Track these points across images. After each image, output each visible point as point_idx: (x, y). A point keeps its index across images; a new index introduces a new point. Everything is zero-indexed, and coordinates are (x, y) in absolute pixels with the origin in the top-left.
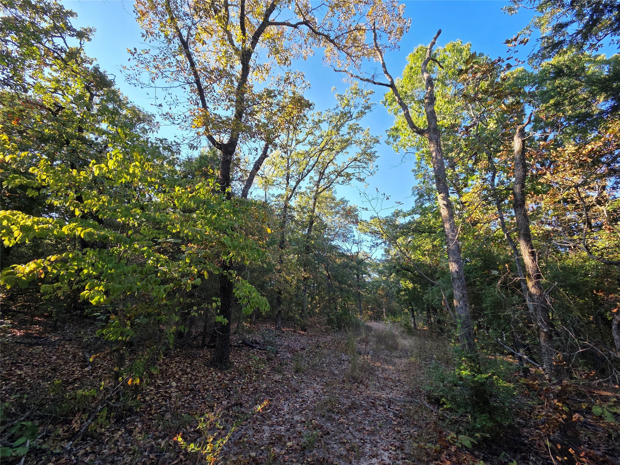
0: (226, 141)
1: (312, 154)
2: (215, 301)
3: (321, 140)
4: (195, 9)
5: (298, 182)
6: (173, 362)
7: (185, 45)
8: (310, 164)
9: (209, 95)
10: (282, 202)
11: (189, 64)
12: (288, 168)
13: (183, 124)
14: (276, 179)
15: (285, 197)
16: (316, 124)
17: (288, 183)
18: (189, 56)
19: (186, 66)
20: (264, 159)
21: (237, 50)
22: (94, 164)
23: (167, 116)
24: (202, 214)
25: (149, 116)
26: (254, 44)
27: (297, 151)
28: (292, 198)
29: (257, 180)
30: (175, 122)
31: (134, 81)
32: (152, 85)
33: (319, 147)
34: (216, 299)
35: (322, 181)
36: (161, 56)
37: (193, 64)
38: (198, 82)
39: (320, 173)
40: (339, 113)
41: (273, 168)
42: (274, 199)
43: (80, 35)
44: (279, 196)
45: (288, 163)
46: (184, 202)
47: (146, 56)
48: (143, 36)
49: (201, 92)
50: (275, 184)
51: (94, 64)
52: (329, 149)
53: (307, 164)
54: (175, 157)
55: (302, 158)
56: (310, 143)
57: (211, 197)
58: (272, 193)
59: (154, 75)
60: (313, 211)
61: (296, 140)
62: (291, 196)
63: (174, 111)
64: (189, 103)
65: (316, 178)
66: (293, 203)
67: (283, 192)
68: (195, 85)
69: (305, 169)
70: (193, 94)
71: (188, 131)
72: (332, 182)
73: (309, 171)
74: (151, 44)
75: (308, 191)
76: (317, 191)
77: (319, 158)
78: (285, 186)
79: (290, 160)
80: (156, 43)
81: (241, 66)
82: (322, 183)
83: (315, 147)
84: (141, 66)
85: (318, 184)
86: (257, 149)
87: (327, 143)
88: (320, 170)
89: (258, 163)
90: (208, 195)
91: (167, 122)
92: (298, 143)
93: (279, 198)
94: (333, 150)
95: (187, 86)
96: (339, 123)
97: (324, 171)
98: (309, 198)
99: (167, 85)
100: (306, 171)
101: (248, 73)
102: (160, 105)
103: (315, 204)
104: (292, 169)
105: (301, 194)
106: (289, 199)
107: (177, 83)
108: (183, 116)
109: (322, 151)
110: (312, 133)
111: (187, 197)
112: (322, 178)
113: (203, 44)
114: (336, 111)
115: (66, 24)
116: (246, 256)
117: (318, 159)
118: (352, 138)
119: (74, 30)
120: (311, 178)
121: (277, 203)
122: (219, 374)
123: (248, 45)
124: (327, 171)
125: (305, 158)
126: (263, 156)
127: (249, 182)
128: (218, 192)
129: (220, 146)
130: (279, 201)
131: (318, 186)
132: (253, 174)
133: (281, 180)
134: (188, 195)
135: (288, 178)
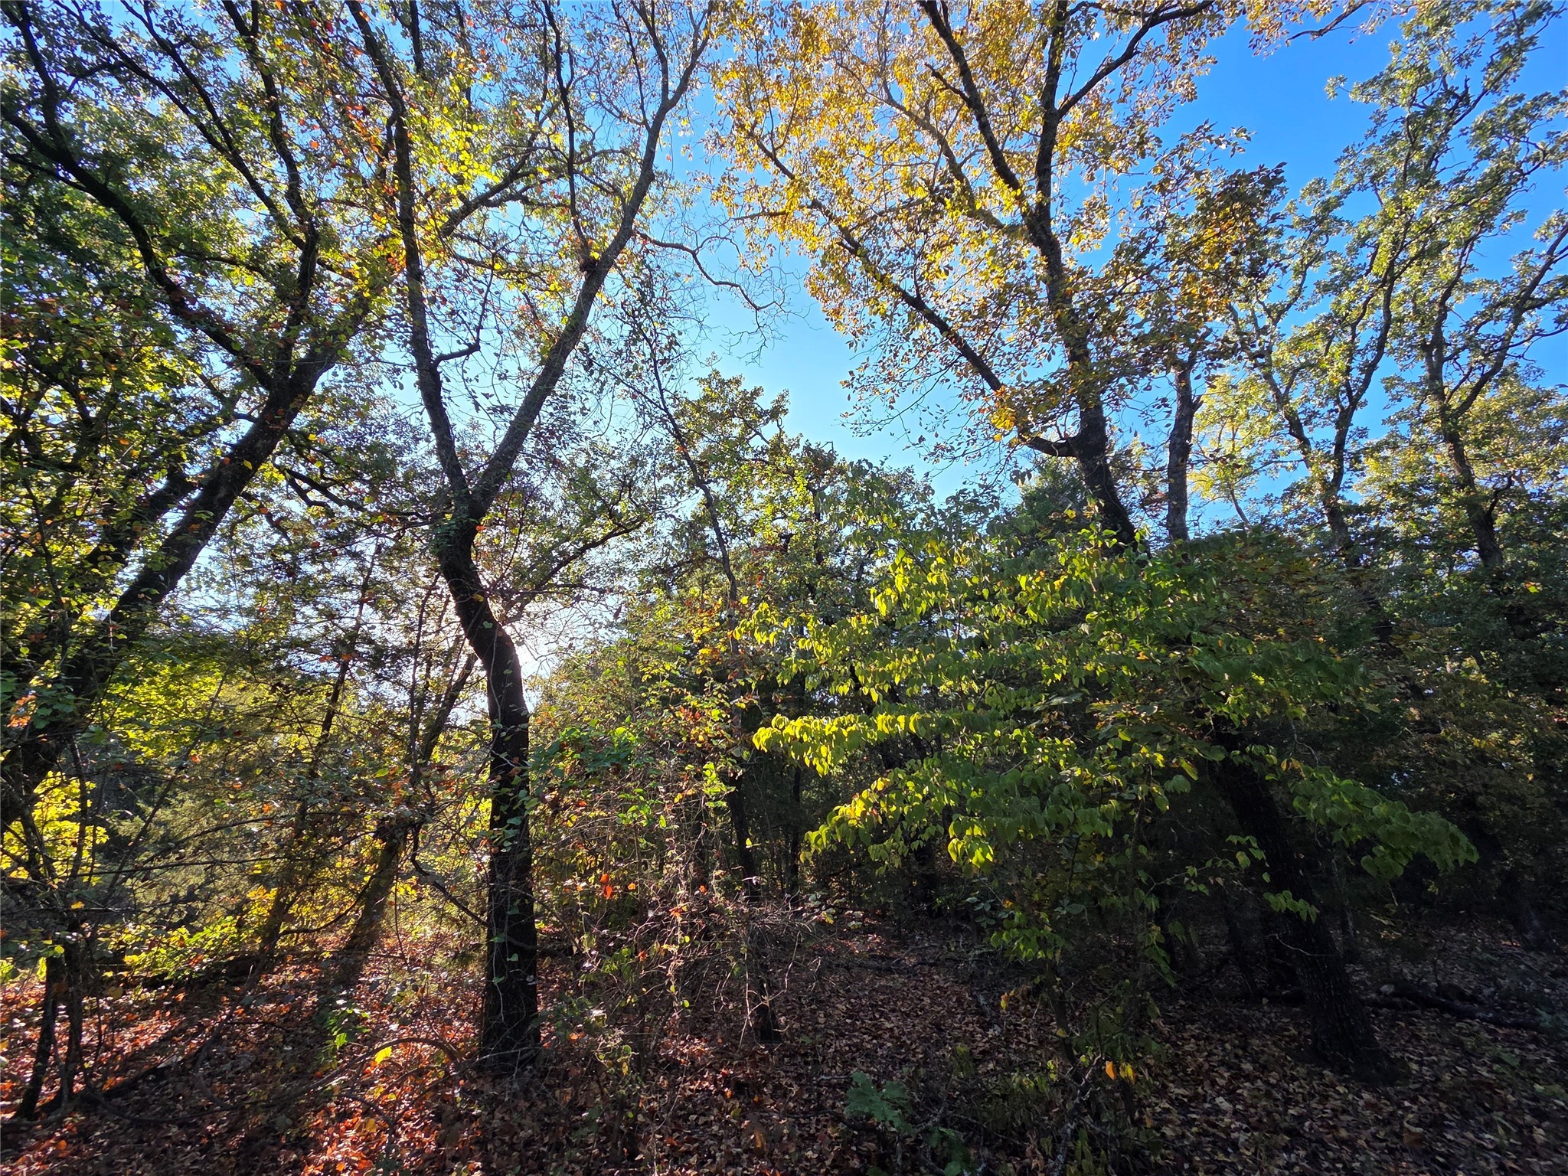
0: (1073, 431)
1: (1354, 315)
2: (1240, 847)
3: (1367, 251)
4: (909, 229)
5: (1344, 421)
6: (1186, 1035)
7: (917, 303)
8: (1361, 345)
9: (996, 361)
10: (1311, 504)
11: (937, 331)
12: (1282, 400)
13: (971, 448)
14: (1253, 451)
15: (1318, 485)
16: (1320, 223)
17: (1305, 442)
18: (932, 317)
19: (933, 338)
20: (1192, 416)
21: (1012, 230)
22: (875, 595)
23: (938, 453)
24: (1105, 616)
25: (904, 475)
26: (1044, 186)
27: (1287, 338)
28: (1345, 477)
29: (1198, 481)
30: (956, 454)
31: (865, 428)
32: (894, 413)
33: (1371, 278)
34: (1243, 840)
35: (1447, 368)
36: (888, 355)
37: (942, 326)
38: (966, 351)
39: (1425, 347)
40: (1399, 128)
41: (1228, 429)
42: (1278, 509)
43: (775, 413)
44: (1291, 492)
45: (1274, 387)
46: (1049, 604)
47: (869, 372)
48: (851, 345)
49: (979, 365)
50: (1256, 466)
51: (802, 444)
52: (1420, 255)
53: (1351, 352)
54: (992, 515)
55: (1320, 346)
56: (1325, 288)
57: (1107, 566)
58: (1261, 496)
59: (891, 394)
60: (1468, 481)
61: (1268, 311)
62: (1339, 474)
63: (945, 436)
64: (966, 401)
65: (1418, 370)
66: (1357, 492)
67: (1303, 474)
68: (964, 360)
69: (1349, 369)
70: (965, 380)
71: (984, 460)
72: (1504, 348)
73: (1370, 368)
74: (867, 348)
75: (1404, 428)
76: (1444, 408)
77: (1393, 306)
78: (1298, 455)
79: (1276, 377)
80: (873, 341)
81: (1036, 251)
82: (1451, 376)
83: (1353, 286)
84: (866, 395)
85: (1434, 385)
86: (1164, 400)
87: (1398, 245)
88: (1417, 340)
89: (1179, 436)
90: (1099, 564)
91: (943, 463)
92: (1280, 313)
93: (1297, 498)
94: (1442, 246)
95: (950, 374)
96: (1415, 159)
97: (1438, 333)
98: (1422, 448)
99: (917, 396)
100: (1355, 373)
101: (1059, 252)
102: (921, 439)
103: (1459, 456)
104: (1296, 397)
105: (1378, 448)
106: (1332, 487)
107: (931, 380)
108: (965, 433)
109: (1389, 279)
110: (1318, 258)
111: (1053, 591)
112: (1442, 360)
113: (947, 273)
114: (1384, 131)
115: (755, 412)
116: (1284, 693)
117: (1387, 313)
118: (1511, 158)
119: (766, 412)
120: (1390, 384)
121: (1292, 515)
122: (1366, 1096)
123: (1033, 198)
124: (1451, 327)
125: (1330, 339)
126: (1186, 411)
127: (1178, 497)
128: (1117, 550)
129: (1066, 447)
130: (1299, 507)
131: (1439, 393)
132: (1177, 472)
133: (1273, 444)
134: (1053, 586)
135: (1296, 428)
